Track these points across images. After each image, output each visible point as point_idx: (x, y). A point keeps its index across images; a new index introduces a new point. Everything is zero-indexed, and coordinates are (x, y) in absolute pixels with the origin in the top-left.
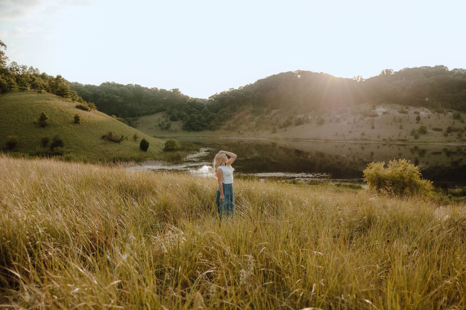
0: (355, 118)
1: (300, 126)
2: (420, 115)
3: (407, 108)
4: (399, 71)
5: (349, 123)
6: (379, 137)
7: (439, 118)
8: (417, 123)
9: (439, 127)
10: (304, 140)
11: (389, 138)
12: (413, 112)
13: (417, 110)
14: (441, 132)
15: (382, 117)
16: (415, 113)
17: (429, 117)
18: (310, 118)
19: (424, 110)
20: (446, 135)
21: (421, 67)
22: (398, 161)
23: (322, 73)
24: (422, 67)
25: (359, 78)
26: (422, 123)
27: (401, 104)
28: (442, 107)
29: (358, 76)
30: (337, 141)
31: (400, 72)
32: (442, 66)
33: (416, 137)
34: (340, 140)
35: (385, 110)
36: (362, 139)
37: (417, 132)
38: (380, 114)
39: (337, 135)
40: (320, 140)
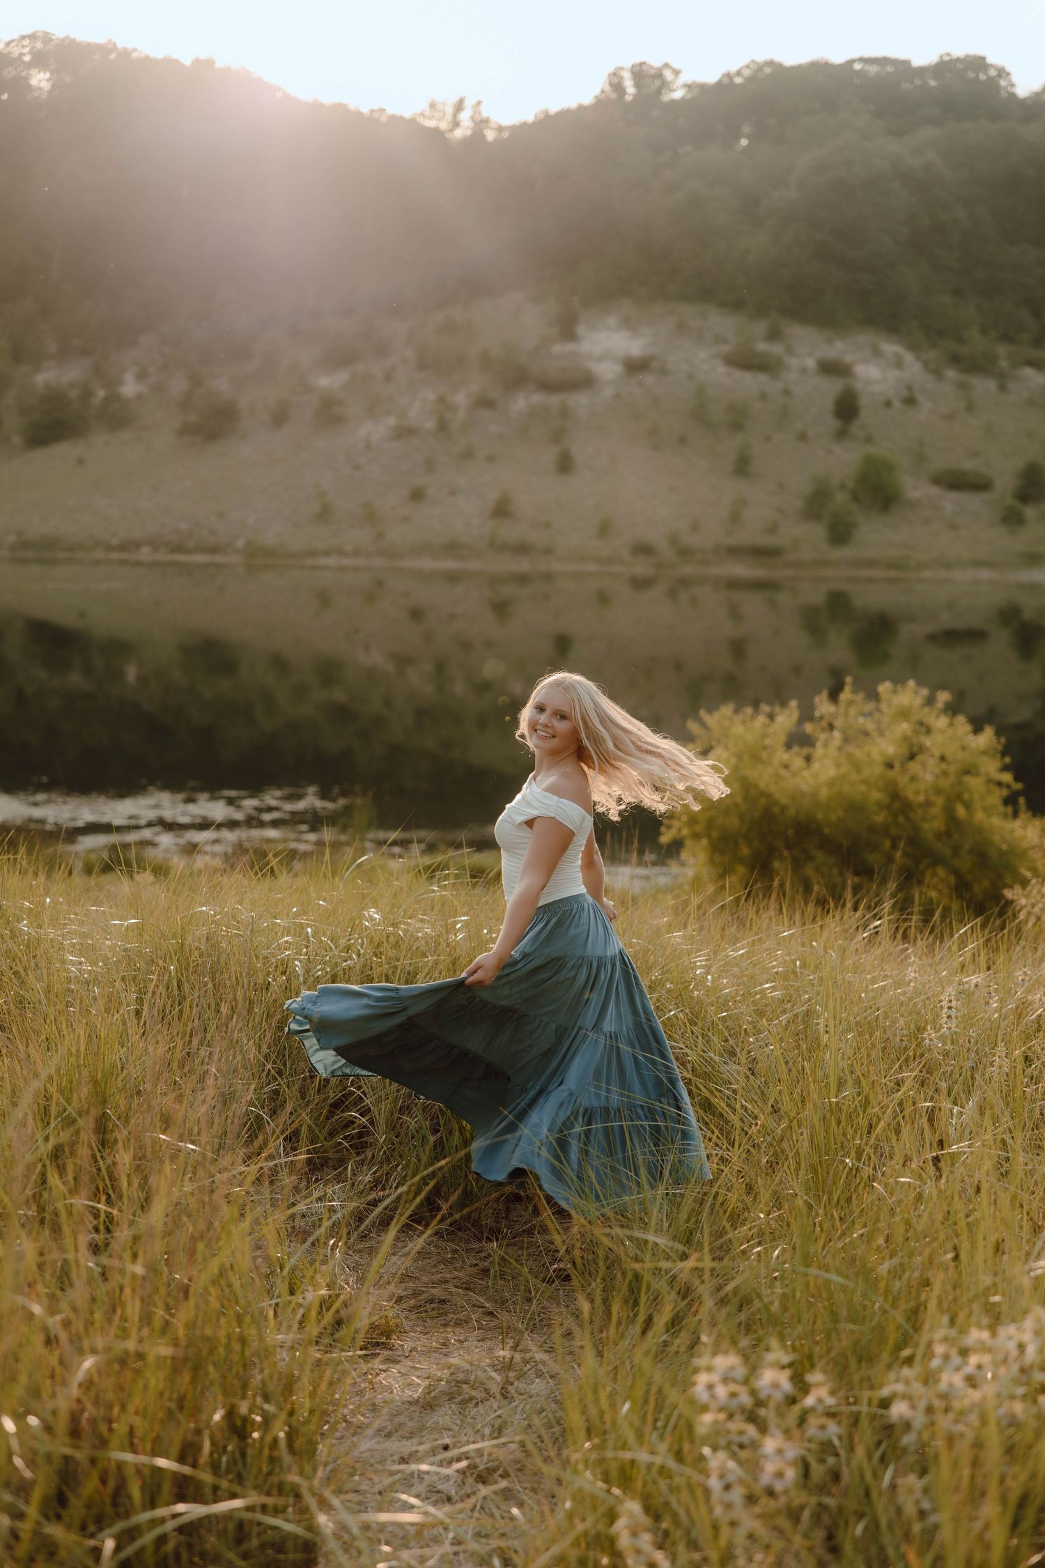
0: (442, 400)
1: (65, 450)
2: (858, 386)
3: (774, 335)
4: (719, 83)
5: (404, 432)
6: (604, 529)
7: (970, 408)
8: (841, 435)
9: (969, 465)
10: (99, 554)
11: (674, 540)
12: (811, 363)
13: (839, 349)
14: (985, 496)
15: (618, 396)
16: (831, 368)
17: (910, 401)
18: (130, 388)
19: (876, 352)
20: (1012, 519)
21: (852, 62)
22: (874, 696)
23: (203, 65)
24: (862, 60)
25: (465, 116)
26: (869, 440)
27: (737, 306)
28: (984, 331)
29: (453, 99)
30: (331, 561)
31: (725, 86)
32: (978, 63)
33: (840, 533)
34: (349, 548)
35: (635, 346)
36: (498, 546)
37: (841, 498)
38: (608, 371)
39: (324, 515)
40: (213, 550)
